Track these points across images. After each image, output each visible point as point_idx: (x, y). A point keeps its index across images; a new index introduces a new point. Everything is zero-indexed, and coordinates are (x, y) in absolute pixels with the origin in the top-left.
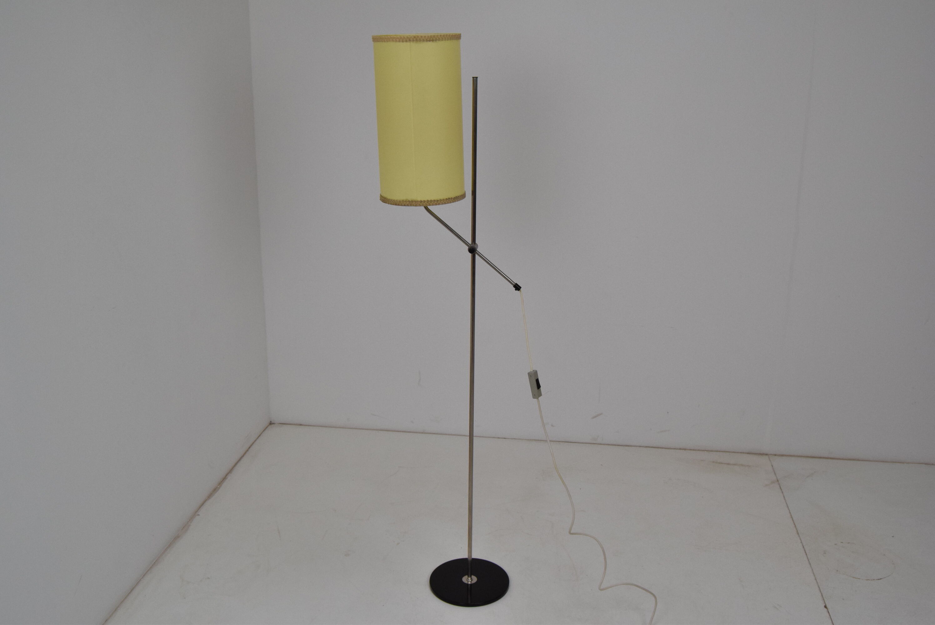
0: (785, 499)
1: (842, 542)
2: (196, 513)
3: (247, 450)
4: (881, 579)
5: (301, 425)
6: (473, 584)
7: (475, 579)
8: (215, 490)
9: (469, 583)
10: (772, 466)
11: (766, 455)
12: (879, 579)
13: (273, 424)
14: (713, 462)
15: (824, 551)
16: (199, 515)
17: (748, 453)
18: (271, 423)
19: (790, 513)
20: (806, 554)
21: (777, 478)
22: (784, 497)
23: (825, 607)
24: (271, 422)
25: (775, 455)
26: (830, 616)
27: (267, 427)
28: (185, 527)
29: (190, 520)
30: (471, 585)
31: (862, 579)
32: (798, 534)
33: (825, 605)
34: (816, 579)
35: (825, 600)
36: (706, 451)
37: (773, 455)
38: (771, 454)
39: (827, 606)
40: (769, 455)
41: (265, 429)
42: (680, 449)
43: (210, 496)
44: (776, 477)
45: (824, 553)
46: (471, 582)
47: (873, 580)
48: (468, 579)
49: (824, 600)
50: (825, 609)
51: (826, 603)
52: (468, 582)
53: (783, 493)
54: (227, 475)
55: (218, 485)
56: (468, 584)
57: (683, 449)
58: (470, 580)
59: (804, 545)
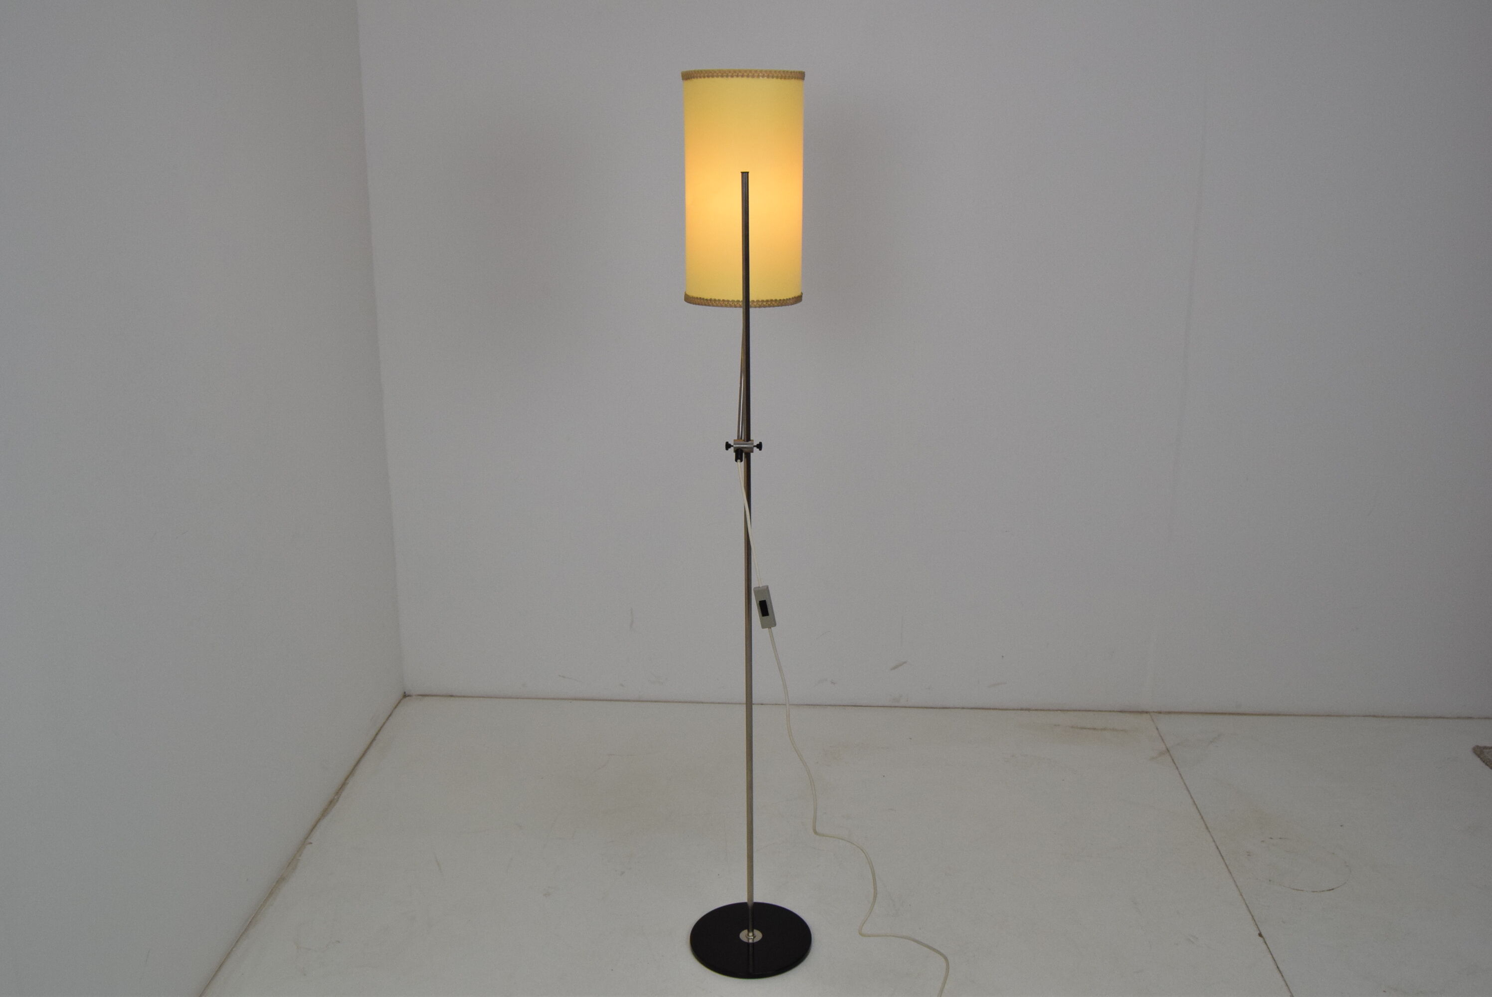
0: (1182, 778)
1: (1271, 838)
2: (305, 841)
3: (374, 739)
4: (1333, 889)
5: (452, 696)
6: (756, 942)
7: (758, 935)
8: (332, 803)
9: (751, 941)
10: (1157, 729)
11: (1147, 712)
12: (1330, 890)
13: (409, 696)
14: (1072, 727)
15: (1248, 852)
16: (311, 843)
17: (1121, 712)
18: (405, 696)
19: (1192, 798)
20: (1223, 859)
21: (1166, 747)
22: (1180, 774)
23: (1260, 935)
24: (405, 693)
25: (1160, 713)
26: (1268, 948)
27: (399, 703)
28: (292, 863)
29: (298, 851)
30: (753, 944)
31: (1307, 891)
32: (1207, 828)
33: (1259, 932)
34: (1241, 895)
35: (1259, 924)
36: (1059, 712)
37: (1156, 712)
38: (1154, 712)
39: (1263, 934)
40: (1151, 712)
41: (397, 705)
42: (1022, 709)
43: (325, 813)
44: (1165, 745)
45: (1249, 855)
46: (753, 940)
47: (1323, 891)
48: (748, 935)
49: (1256, 925)
50: (1260, 937)
51: (1261, 929)
52: (749, 940)
53: (1177, 768)
54: (347, 778)
55: (335, 796)
56: (748, 944)
57: (1026, 710)
58: (752, 937)
59: (1218, 844)
